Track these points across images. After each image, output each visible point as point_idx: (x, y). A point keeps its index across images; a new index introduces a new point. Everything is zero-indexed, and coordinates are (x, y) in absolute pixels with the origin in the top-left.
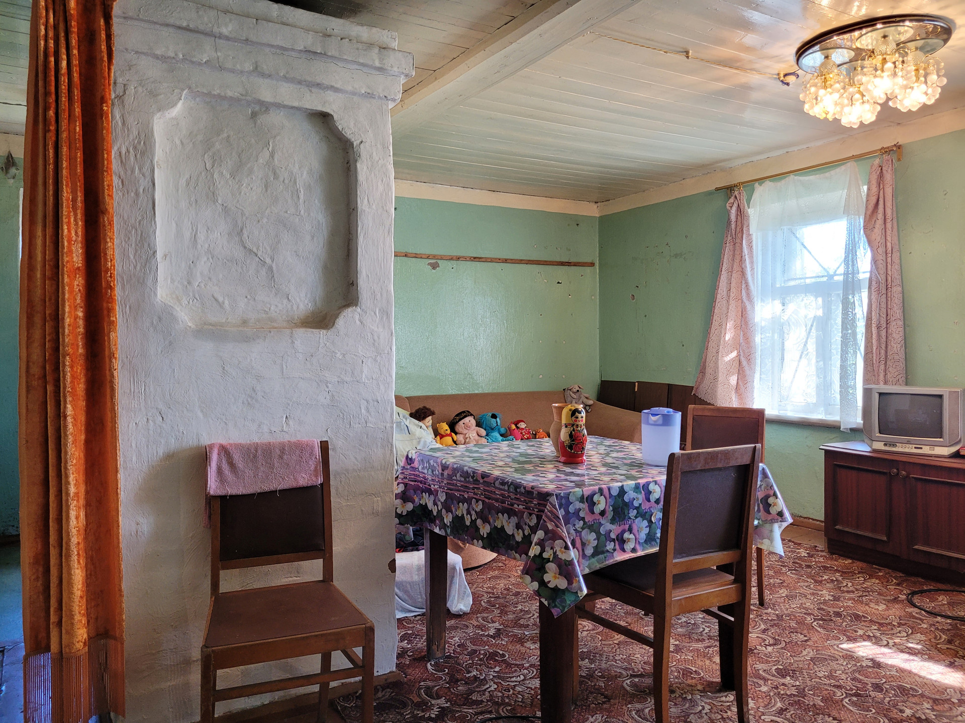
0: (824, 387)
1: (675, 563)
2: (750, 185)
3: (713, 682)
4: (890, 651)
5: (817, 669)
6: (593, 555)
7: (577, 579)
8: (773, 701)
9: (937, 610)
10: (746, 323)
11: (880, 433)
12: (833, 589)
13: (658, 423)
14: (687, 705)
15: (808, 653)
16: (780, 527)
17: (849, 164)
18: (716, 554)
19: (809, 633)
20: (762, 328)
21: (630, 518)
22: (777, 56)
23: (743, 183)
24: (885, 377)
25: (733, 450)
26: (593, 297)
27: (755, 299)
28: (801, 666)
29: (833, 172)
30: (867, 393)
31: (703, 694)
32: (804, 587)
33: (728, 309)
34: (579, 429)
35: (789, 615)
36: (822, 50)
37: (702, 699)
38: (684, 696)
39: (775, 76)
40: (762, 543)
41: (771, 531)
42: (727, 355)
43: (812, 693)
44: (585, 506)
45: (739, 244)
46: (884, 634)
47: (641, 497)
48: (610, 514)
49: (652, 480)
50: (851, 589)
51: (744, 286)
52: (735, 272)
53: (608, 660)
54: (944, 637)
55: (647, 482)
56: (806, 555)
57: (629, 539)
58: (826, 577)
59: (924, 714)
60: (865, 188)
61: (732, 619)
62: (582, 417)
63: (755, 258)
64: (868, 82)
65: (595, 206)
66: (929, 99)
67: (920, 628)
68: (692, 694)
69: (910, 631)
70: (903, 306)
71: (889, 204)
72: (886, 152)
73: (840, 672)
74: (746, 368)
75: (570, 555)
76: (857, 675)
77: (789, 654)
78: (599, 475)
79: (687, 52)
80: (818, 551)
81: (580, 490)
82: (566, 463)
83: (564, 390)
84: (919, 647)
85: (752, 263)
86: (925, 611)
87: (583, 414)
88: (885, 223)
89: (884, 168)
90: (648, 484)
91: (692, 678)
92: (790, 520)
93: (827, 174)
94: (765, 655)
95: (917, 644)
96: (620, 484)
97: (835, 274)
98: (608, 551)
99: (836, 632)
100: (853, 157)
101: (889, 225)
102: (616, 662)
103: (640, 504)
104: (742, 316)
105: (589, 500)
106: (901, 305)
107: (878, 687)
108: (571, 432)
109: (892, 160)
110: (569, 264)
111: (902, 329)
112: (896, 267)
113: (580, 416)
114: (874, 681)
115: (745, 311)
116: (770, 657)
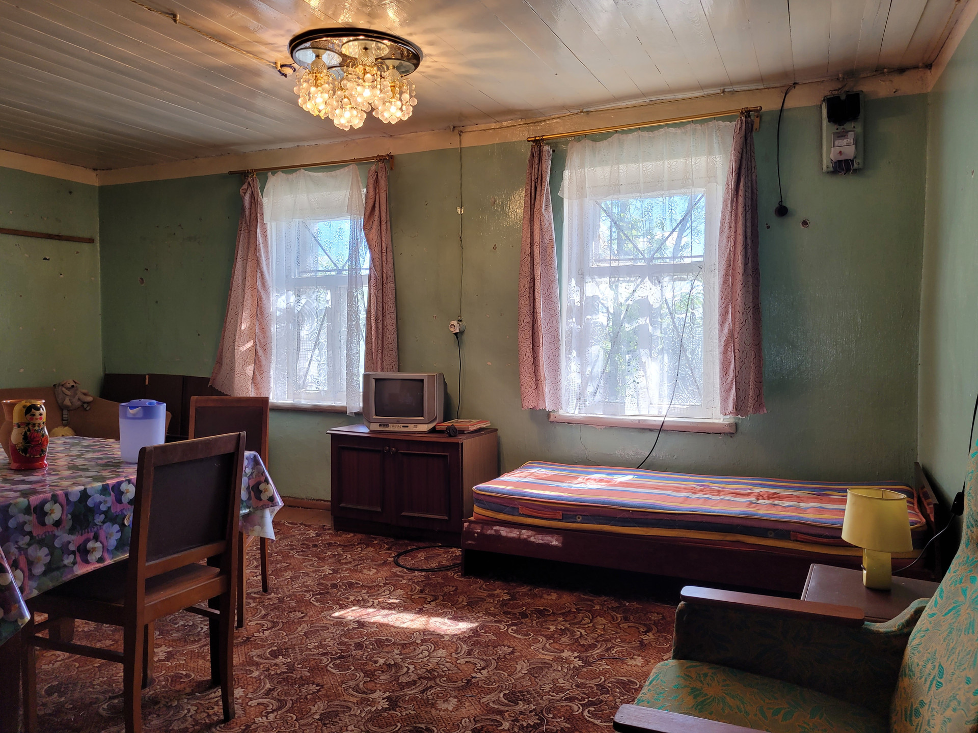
0: (333, 375)
1: (148, 566)
2: (263, 174)
3: (204, 681)
4: (374, 610)
5: (309, 642)
6: (45, 573)
7: (17, 605)
8: (263, 684)
9: (416, 566)
10: (262, 313)
11: (376, 415)
12: (333, 563)
13: (137, 416)
14: (171, 713)
15: (303, 629)
16: (272, 512)
17: (351, 166)
18: (198, 549)
19: (306, 609)
20: (277, 317)
21: (96, 525)
22: (271, 44)
23: (256, 170)
24: (382, 364)
25: (216, 439)
26: (93, 279)
27: (271, 289)
28: (294, 643)
29: (338, 172)
30: (366, 377)
31: (190, 697)
32: (308, 566)
33: (244, 297)
34: (37, 428)
35: (289, 596)
36: (313, 47)
37: (190, 701)
38: (170, 704)
39: (272, 64)
40: (253, 530)
41: (262, 517)
42: (243, 345)
43: (301, 666)
44: (32, 518)
45: (253, 233)
46: (371, 596)
47: (110, 499)
48: (68, 524)
49: (124, 479)
50: (350, 560)
51: (259, 275)
52: (250, 260)
53: (83, 687)
54: (418, 588)
55: (117, 482)
56: (314, 535)
57: (94, 549)
58: (329, 553)
59: (393, 659)
60: (365, 190)
61: (218, 612)
62: (41, 414)
63: (270, 248)
64: (352, 89)
65: (94, 174)
66: (404, 115)
67: (400, 584)
68: (178, 700)
69: (393, 589)
70: (396, 301)
71: (383, 208)
72: (381, 160)
73: (329, 639)
74: (262, 358)
75: (7, 579)
76: (343, 639)
77: (285, 634)
78: (59, 480)
79: (175, 16)
80: (325, 530)
81: (26, 499)
82: (18, 471)
83: (54, 385)
84: (397, 601)
85: (267, 252)
86: (407, 568)
87: (43, 411)
88: (380, 225)
89: (379, 175)
90: (120, 483)
91: (182, 683)
92: (281, 504)
93: (333, 173)
94: (262, 640)
95: (396, 599)
96: (82, 488)
97: (343, 270)
98: (65, 566)
99: (331, 602)
100: (354, 160)
101: (384, 227)
102: (93, 688)
103: (109, 508)
104: (258, 305)
105: (39, 511)
106: (394, 300)
107: (359, 646)
108: (26, 433)
109: (386, 168)
110: (59, 238)
111: (394, 322)
112: (390, 265)
113: (37, 413)
114: (356, 641)
115: (261, 300)
116: (267, 640)
